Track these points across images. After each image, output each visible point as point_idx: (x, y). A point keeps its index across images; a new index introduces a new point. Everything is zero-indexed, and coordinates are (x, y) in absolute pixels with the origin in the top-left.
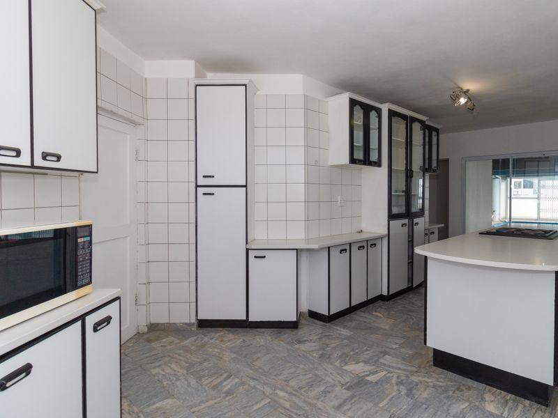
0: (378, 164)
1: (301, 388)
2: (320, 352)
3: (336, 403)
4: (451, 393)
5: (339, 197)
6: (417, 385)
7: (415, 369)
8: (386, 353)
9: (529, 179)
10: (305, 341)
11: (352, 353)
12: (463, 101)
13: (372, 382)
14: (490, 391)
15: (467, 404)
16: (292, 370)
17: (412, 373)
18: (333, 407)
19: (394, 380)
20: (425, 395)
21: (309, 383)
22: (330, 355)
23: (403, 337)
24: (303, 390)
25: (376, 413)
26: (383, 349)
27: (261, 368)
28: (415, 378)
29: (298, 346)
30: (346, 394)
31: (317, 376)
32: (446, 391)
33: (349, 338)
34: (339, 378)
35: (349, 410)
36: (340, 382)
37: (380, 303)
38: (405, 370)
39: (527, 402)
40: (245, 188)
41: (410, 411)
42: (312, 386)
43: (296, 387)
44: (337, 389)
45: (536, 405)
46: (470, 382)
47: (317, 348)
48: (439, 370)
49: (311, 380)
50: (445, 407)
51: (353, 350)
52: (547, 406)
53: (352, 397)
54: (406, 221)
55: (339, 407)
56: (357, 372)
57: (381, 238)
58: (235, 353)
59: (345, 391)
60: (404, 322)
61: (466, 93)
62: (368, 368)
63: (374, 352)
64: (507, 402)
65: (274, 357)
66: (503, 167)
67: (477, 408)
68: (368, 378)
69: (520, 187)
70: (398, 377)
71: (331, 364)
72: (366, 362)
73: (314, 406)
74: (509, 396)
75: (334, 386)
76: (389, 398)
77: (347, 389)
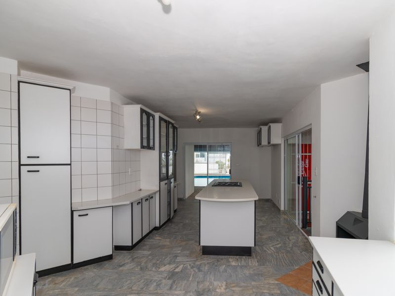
0: (153, 148)
1: (142, 288)
2: (139, 267)
3: (168, 287)
4: (216, 264)
5: (130, 169)
6: (200, 265)
7: (195, 259)
8: (176, 256)
9: (203, 153)
10: (124, 264)
11: (158, 262)
12: (198, 117)
13: (179, 272)
14: (230, 257)
15: (224, 266)
16: (129, 282)
17: (195, 261)
18: (168, 290)
19: (189, 267)
20: (206, 268)
21: (145, 284)
22: (146, 266)
23: (180, 246)
24: (144, 289)
25: (190, 284)
26: (174, 255)
27: (106, 288)
28: (198, 263)
29: (121, 268)
30: (170, 282)
31: (147, 279)
32: (214, 264)
33: (150, 255)
34: (160, 276)
35: (176, 288)
36: (162, 278)
37: (155, 232)
38: (191, 261)
39: (244, 257)
40: (70, 166)
41: (204, 277)
42: (148, 285)
43: (139, 289)
44: (163, 281)
45: (247, 257)
46: (221, 257)
47: (135, 266)
48: (206, 256)
49: (144, 283)
50: (217, 270)
51: (158, 260)
52: (251, 256)
53: (174, 282)
54: (166, 181)
55: (171, 288)
56: (168, 270)
57: (155, 193)
58: (76, 287)
59: (168, 281)
60: (175, 239)
61: (199, 113)
62: (173, 266)
63: (170, 258)
64: (238, 259)
65: (109, 279)
66: (200, 148)
67: (229, 266)
68: (176, 270)
69: (198, 157)
70: (190, 265)
71: (151, 271)
72: (170, 264)
73: (157, 293)
74: (237, 257)
75: (160, 280)
76: (192, 276)
77: (169, 279)
